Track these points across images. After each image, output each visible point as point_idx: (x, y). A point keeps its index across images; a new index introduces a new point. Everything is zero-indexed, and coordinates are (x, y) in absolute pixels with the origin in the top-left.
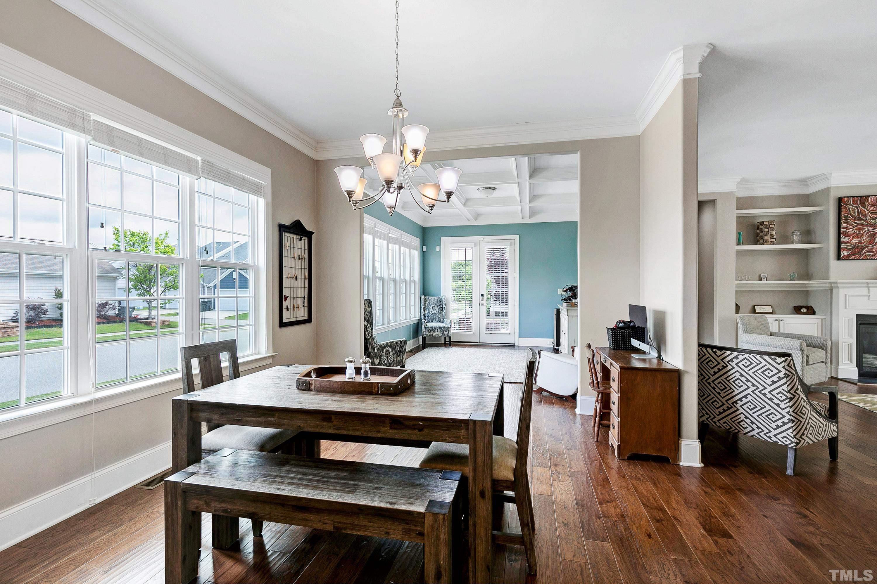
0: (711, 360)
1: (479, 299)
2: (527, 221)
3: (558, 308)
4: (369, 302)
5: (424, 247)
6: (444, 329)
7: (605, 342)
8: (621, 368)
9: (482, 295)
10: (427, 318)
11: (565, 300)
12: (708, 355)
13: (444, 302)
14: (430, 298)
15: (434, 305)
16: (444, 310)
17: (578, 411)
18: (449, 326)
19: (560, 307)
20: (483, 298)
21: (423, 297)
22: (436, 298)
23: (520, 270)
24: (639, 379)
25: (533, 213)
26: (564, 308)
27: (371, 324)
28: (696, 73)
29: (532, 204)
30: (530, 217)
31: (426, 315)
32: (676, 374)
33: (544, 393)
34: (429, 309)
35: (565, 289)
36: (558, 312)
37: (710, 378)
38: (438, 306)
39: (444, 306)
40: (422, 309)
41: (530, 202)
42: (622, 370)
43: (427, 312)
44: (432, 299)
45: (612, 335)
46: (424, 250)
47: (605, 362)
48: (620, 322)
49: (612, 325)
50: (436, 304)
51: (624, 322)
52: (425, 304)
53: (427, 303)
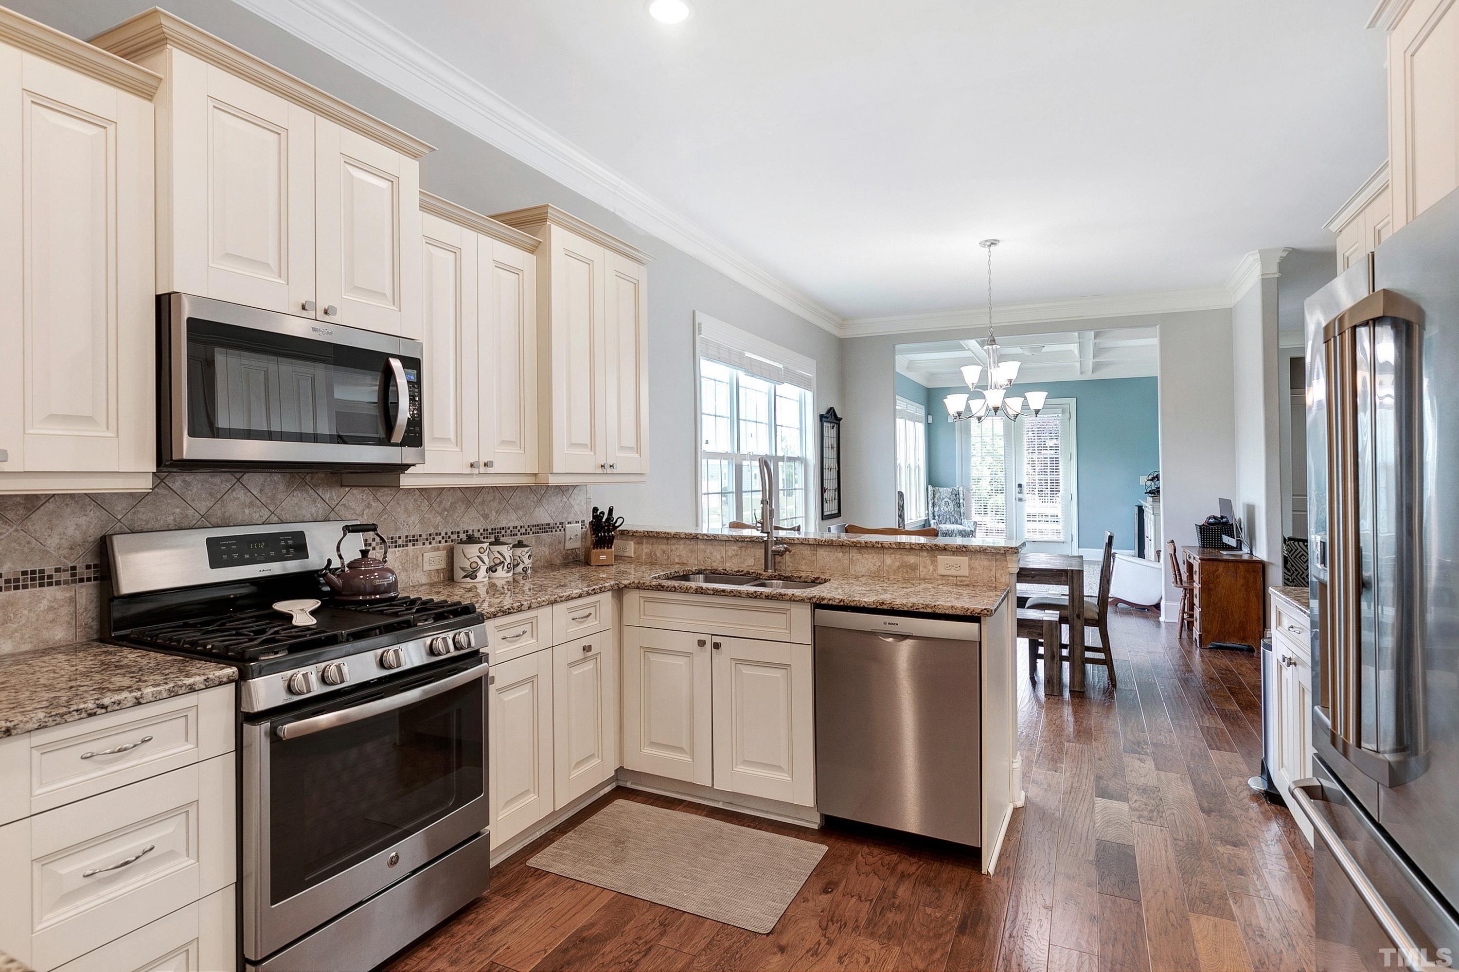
0: (1303, 555)
1: (1014, 490)
2: (1089, 376)
3: (1140, 504)
4: (901, 495)
5: (930, 417)
6: (966, 533)
7: (1194, 540)
8: (1201, 559)
9: (1020, 486)
10: (937, 517)
11: (1150, 492)
12: (1300, 549)
13: (961, 496)
14: (941, 489)
15: (946, 500)
16: (962, 506)
17: (1162, 619)
18: (973, 529)
19: (1143, 503)
20: (1021, 490)
21: (930, 488)
22: (950, 490)
23: (1079, 445)
24: (1220, 570)
25: (1096, 367)
26: (1148, 503)
27: (903, 520)
28: (1275, 273)
29: (1096, 360)
30: (1093, 372)
31: (936, 514)
32: (1260, 566)
33: (1120, 605)
34: (939, 506)
35: (1150, 478)
36: (1141, 510)
37: (1303, 573)
38: (952, 501)
39: (961, 501)
40: (930, 505)
41: (1094, 357)
42: (1203, 562)
43: (937, 509)
44: (944, 492)
45: (1201, 532)
46: (930, 421)
47: (1190, 558)
48: (1210, 518)
49: (1202, 521)
50: (949, 498)
51: (1215, 518)
52: (934, 497)
53: (937, 496)
